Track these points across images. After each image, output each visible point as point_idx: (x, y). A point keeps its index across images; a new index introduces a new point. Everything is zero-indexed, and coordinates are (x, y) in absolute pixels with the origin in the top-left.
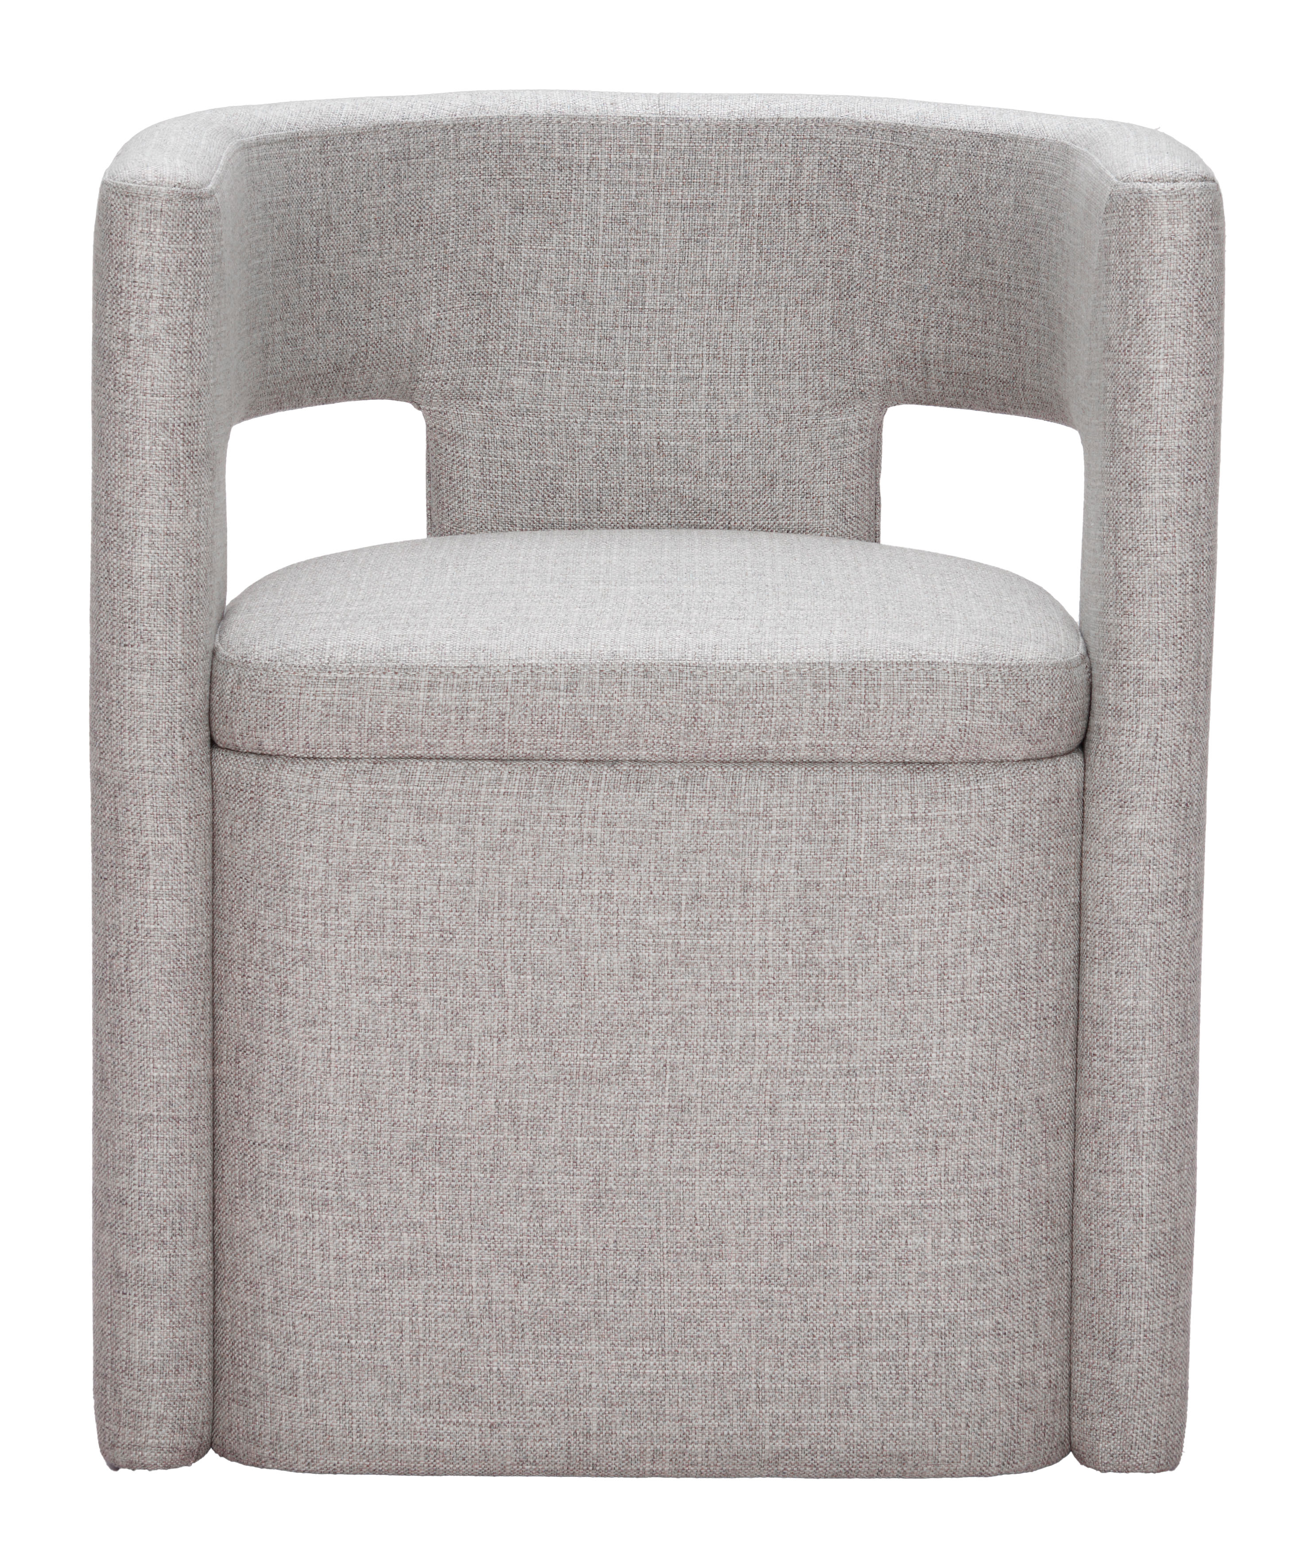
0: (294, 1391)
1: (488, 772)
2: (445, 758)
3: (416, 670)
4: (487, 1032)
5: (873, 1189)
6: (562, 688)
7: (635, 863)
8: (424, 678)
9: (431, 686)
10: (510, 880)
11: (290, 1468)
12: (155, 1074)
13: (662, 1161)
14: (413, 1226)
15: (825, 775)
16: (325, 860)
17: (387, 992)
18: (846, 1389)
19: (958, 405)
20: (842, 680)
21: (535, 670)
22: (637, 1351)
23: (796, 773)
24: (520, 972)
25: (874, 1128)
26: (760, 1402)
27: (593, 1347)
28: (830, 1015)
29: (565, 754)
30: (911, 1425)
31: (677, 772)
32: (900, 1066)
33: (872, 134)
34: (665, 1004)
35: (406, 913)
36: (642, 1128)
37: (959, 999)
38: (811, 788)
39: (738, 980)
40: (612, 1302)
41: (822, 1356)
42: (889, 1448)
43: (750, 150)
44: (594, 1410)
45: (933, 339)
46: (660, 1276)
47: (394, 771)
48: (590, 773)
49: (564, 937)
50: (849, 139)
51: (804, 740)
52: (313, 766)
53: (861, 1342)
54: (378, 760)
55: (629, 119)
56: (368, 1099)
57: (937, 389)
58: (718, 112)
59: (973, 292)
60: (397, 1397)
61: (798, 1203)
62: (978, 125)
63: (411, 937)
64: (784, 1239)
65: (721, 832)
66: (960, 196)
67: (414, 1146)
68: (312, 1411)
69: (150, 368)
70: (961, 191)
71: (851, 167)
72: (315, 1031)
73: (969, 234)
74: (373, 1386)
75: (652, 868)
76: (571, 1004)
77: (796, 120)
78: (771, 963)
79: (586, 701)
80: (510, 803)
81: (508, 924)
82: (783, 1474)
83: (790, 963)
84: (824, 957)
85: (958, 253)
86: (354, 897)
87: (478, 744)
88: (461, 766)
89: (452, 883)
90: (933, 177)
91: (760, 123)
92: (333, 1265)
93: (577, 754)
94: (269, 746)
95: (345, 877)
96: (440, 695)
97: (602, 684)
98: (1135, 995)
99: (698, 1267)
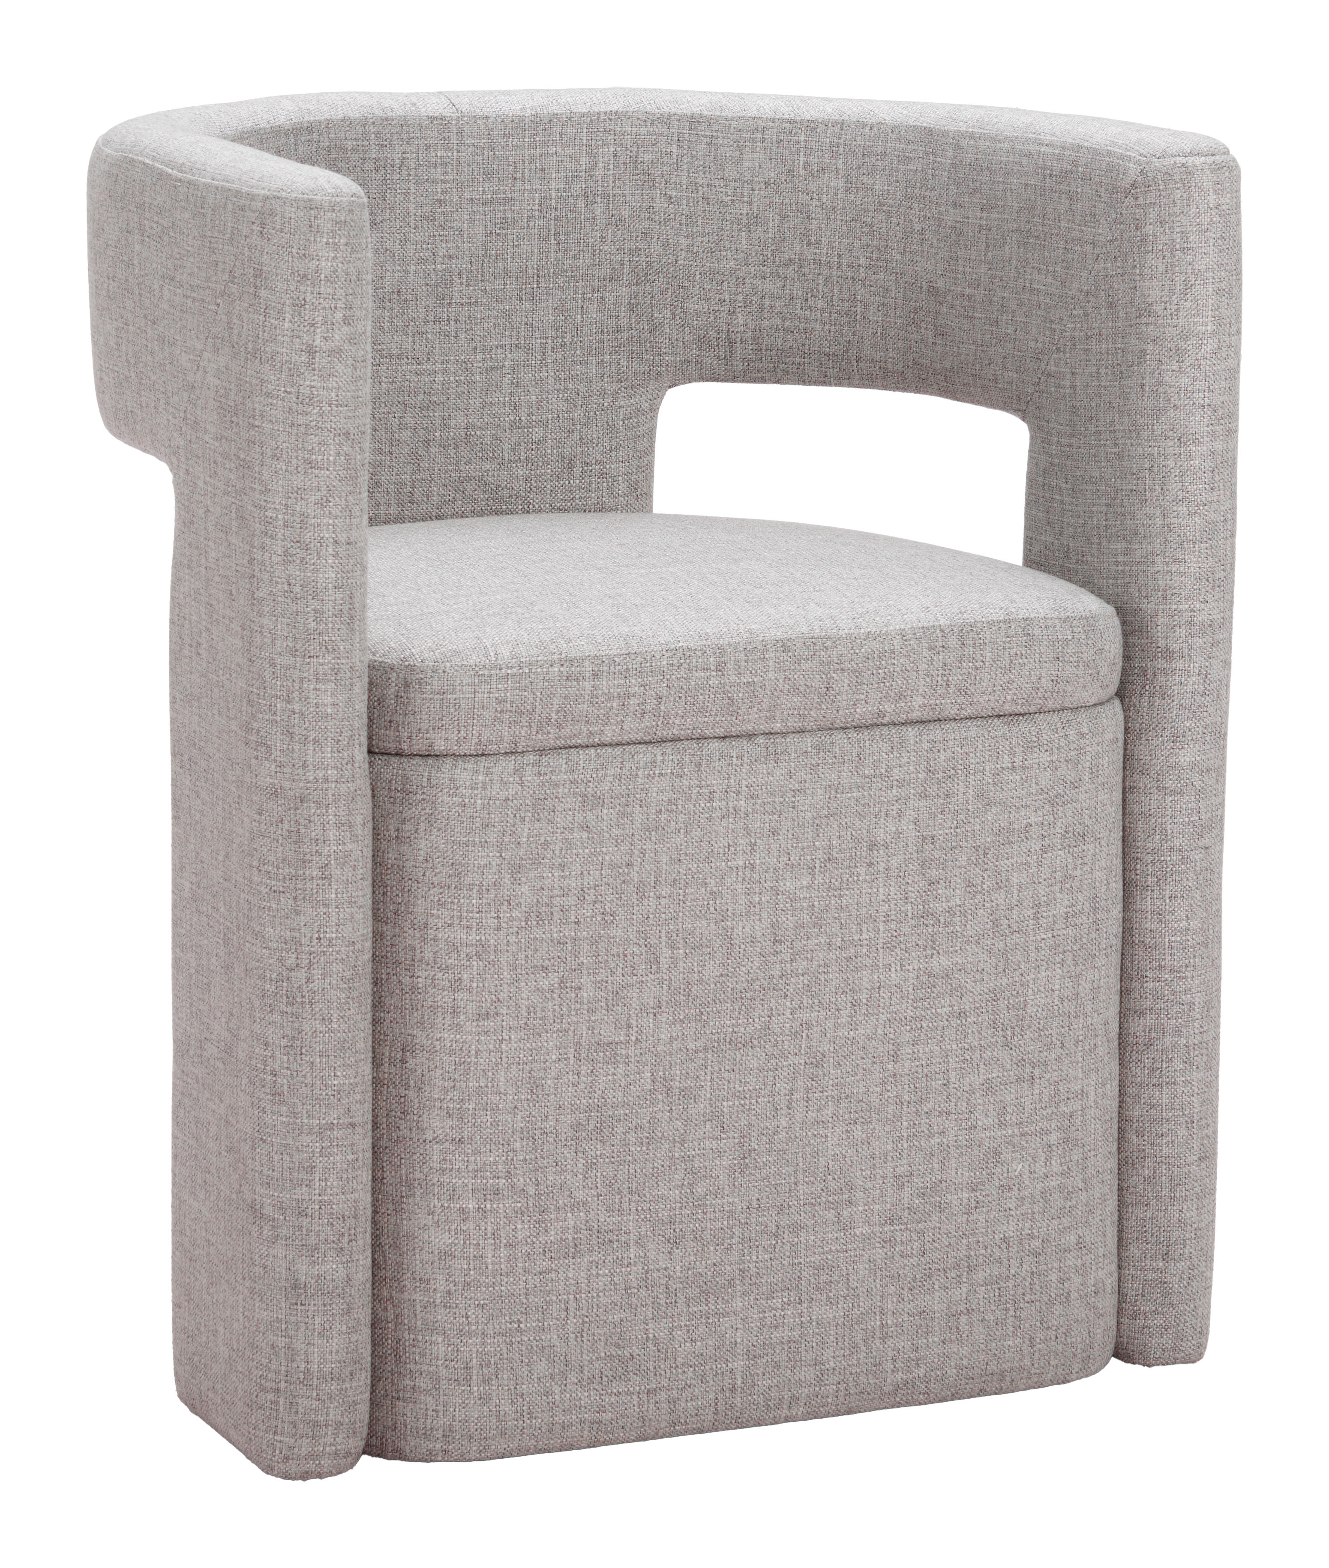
0: (468, 1380)
1: (644, 755)
2: (602, 745)
3: (581, 661)
4: (643, 1009)
5: (980, 1123)
6: (712, 668)
7: (774, 832)
8: (588, 667)
9: (595, 675)
10: (665, 859)
11: (462, 1458)
12: (336, 1082)
13: (799, 1117)
14: (576, 1206)
15: (936, 732)
16: (498, 855)
17: (554, 978)
18: (957, 1315)
19: (763, 380)
20: (953, 642)
21: (687, 653)
22: (778, 1303)
23: (911, 732)
24: (673, 947)
25: (982, 1066)
26: (883, 1339)
27: (738, 1303)
28: (945, 962)
29: (708, 732)
30: (1011, 1343)
31: (808, 742)
32: (1003, 1004)
33: (668, 125)
34: (801, 965)
35: (572, 900)
36: (782, 1087)
37: (1050, 935)
38: (926, 746)
39: (864, 936)
40: (754, 1258)
41: (936, 1287)
42: (993, 1367)
43: (545, 143)
44: (739, 1364)
45: (740, 319)
46: (797, 1228)
47: (560, 761)
48: (735, 747)
49: (712, 909)
50: (644, 131)
51: (919, 701)
52: (483, 762)
53: (970, 1269)
54: (541, 751)
55: (432, 119)
56: (535, 1086)
57: (740, 366)
58: (512, 108)
59: (790, 272)
60: (564, 1375)
61: (917, 1143)
62: (786, 111)
63: (576, 923)
64: (906, 1179)
65: (849, 795)
66: (772, 180)
67: (577, 1127)
68: (486, 1398)
69: (335, 379)
70: (773, 175)
71: (647, 158)
72: (490, 1024)
73: (784, 217)
74: (542, 1367)
75: (790, 836)
76: (718, 974)
77: (588, 114)
78: (893, 917)
79: (733, 678)
80: (665, 783)
81: (663, 902)
82: (899, 1405)
83: (910, 915)
84: (939, 907)
85: (770, 235)
86: (525, 889)
87: (633, 728)
88: (618, 750)
89: (612, 866)
90: (740, 161)
91: (553, 119)
92: (503, 1253)
93: (720, 732)
94: (440, 746)
95: (516, 869)
96: (604, 684)
97: (746, 661)
98: (1187, 916)
99: (831, 1215)
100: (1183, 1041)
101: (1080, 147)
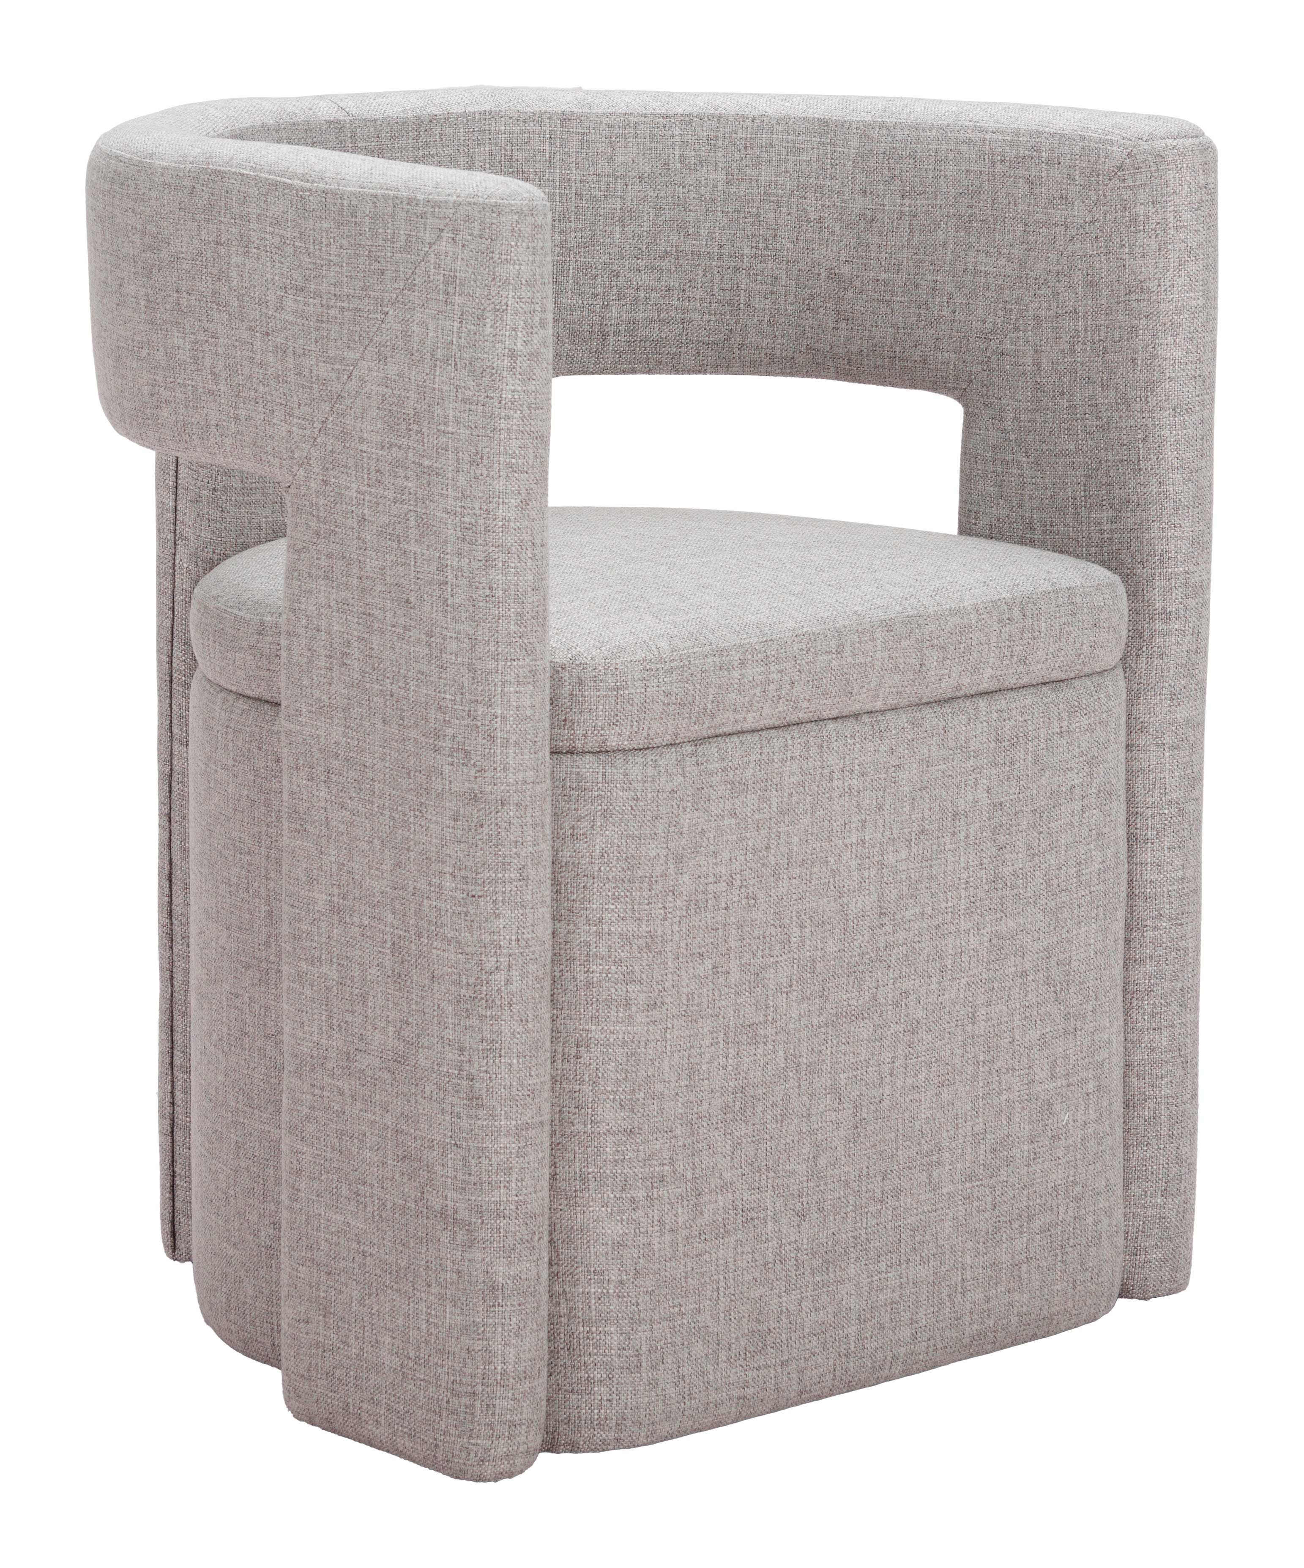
0: (639, 1367)
1: (778, 740)
2: (742, 732)
3: (727, 650)
4: (779, 989)
5: (1037, 1078)
6: (834, 651)
7: (880, 808)
8: (736, 656)
9: (742, 664)
10: (795, 840)
11: (633, 1445)
12: (530, 1082)
13: (899, 1084)
14: (727, 1186)
15: (1001, 702)
16: (665, 846)
17: (708, 963)
18: (1018, 1265)
19: (633, 371)
20: (1016, 613)
21: (813, 638)
22: (883, 1266)
23: (982, 703)
24: (802, 926)
25: (1039, 1022)
26: (963, 1293)
27: (852, 1270)
28: (1011, 924)
29: (825, 715)
30: (1058, 1287)
31: (903, 718)
32: (1053, 962)
33: (540, 123)
34: (901, 936)
35: (723, 886)
36: (887, 1055)
37: (1088, 892)
38: (995, 716)
39: (950, 904)
40: (865, 1225)
41: (1004, 1239)
42: (1045, 1312)
43: (427, 144)
44: (852, 1330)
45: (614, 311)
46: (897, 1192)
47: (711, 750)
48: (850, 726)
49: (832, 887)
50: (516, 129)
51: (988, 672)
52: (651, 756)
53: (1030, 1219)
54: (697, 742)
56: (693, 1071)
57: (610, 358)
58: (395, 110)
59: (666, 264)
60: (716, 1353)
61: (989, 1101)
62: (656, 107)
63: (726, 909)
64: (982, 1136)
65: (937, 768)
66: (646, 175)
67: (726, 1109)
68: (653, 1384)
70: (647, 169)
71: (520, 156)
72: (656, 1014)
73: (658, 209)
74: (699, 1349)
75: (892, 811)
76: (836, 949)
77: (464, 115)
78: (972, 884)
79: (850, 659)
80: (795, 766)
81: (794, 881)
82: (972, 1356)
83: (984, 881)
84: (1007, 870)
85: (645, 229)
86: (686, 878)
87: (770, 714)
88: (756, 737)
89: (755, 851)
90: (611, 158)
91: (433, 119)
92: (668, 1238)
93: (834, 713)
95: (679, 859)
96: (749, 671)
97: (860, 643)
98: (1183, 866)
99: (924, 1177)
100: (1179, 985)
101: (1039, 134)
